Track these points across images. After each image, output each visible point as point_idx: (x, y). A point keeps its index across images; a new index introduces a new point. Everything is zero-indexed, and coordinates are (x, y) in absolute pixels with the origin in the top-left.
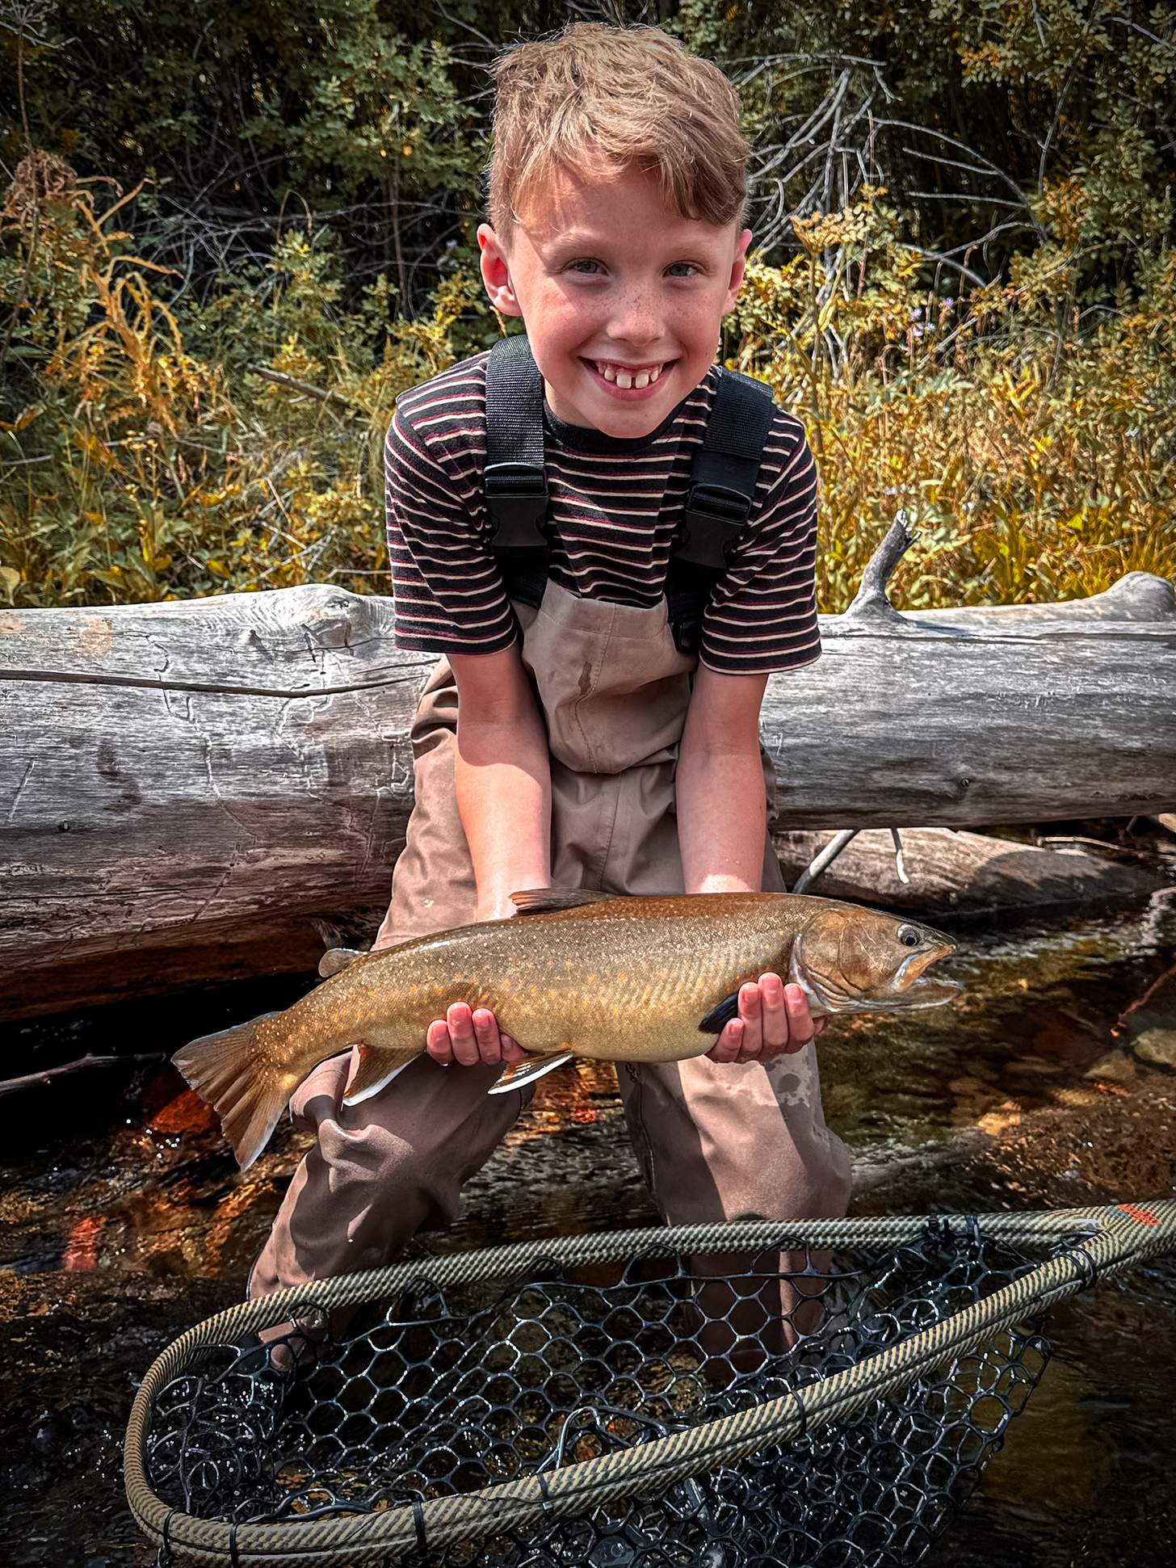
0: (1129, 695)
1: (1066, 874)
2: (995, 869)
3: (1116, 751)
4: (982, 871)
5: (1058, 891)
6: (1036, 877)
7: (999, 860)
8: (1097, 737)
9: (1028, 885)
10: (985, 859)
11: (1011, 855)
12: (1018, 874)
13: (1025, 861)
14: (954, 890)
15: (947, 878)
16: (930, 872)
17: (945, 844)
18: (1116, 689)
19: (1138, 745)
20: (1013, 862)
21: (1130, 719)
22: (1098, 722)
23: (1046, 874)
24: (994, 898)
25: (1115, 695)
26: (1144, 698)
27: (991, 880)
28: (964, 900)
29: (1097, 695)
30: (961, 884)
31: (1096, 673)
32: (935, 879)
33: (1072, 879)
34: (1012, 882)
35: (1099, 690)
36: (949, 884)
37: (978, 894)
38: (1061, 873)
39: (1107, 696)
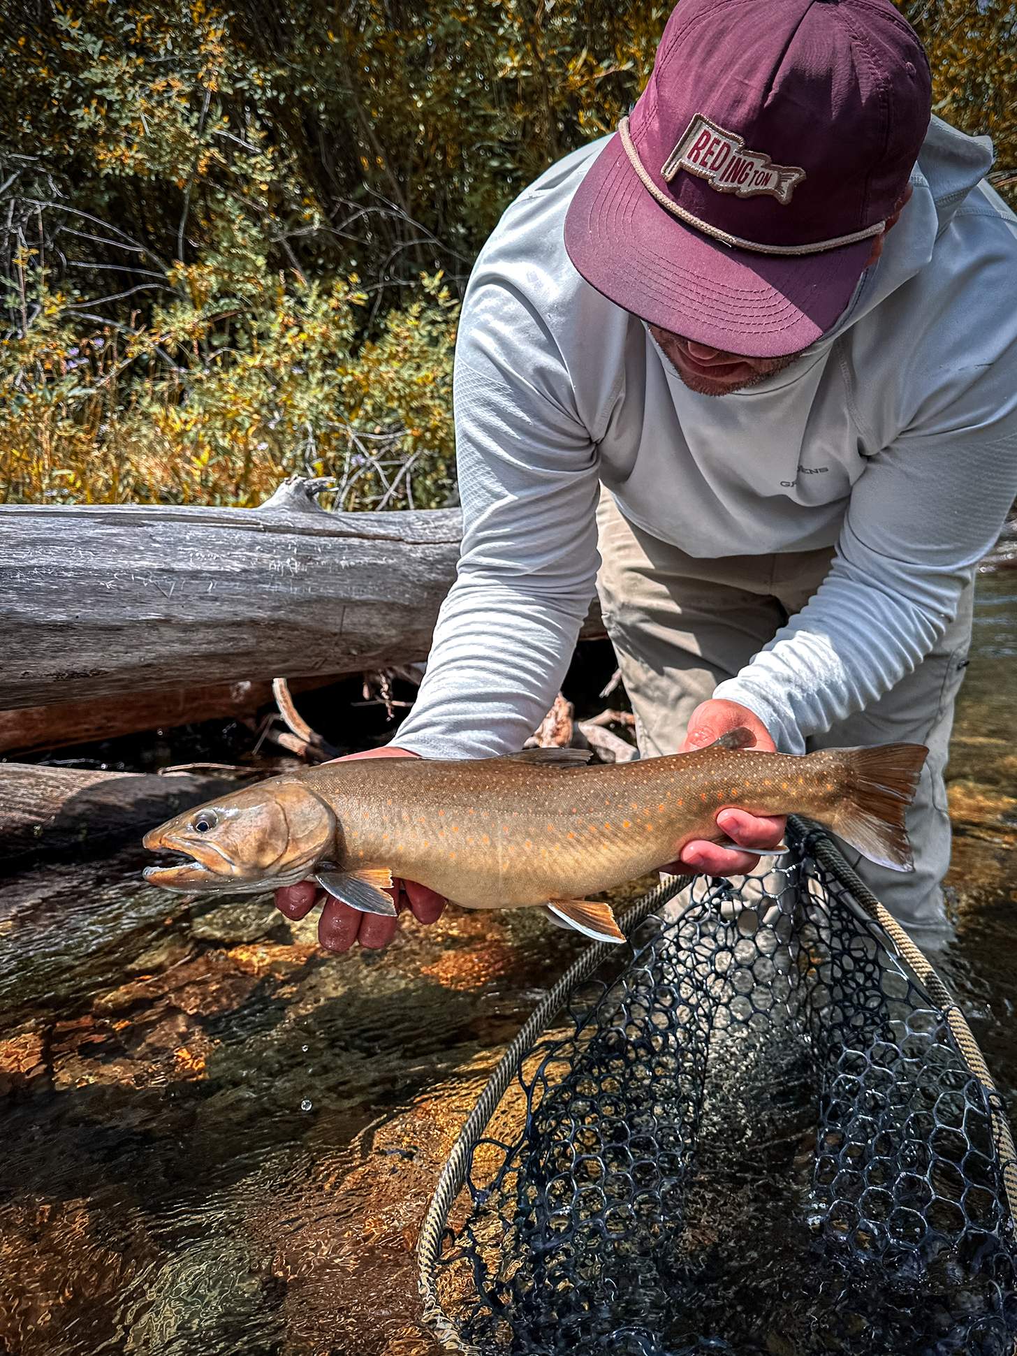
0: (47, 567)
1: (162, 793)
2: (85, 798)
3: (38, 626)
4: (72, 801)
5: (153, 809)
6: (129, 799)
7: (92, 789)
8: (12, 612)
9: (120, 808)
10: (77, 790)
11: (106, 783)
12: (111, 799)
13: (120, 786)
14: (38, 823)
15: (30, 812)
16: (11, 809)
17: (32, 781)
18: (32, 562)
19: (63, 617)
20: (107, 789)
21: (51, 592)
22: (12, 595)
23: (141, 795)
24: (83, 825)
25: (32, 567)
26: (67, 570)
27: (80, 808)
28: (47, 831)
29: (10, 568)
30: (48, 816)
31: (12, 546)
32: (17, 815)
33: (167, 796)
34: (103, 807)
35: (13, 563)
36: (33, 818)
37: (67, 824)
38: (157, 792)
39: (22, 569)
